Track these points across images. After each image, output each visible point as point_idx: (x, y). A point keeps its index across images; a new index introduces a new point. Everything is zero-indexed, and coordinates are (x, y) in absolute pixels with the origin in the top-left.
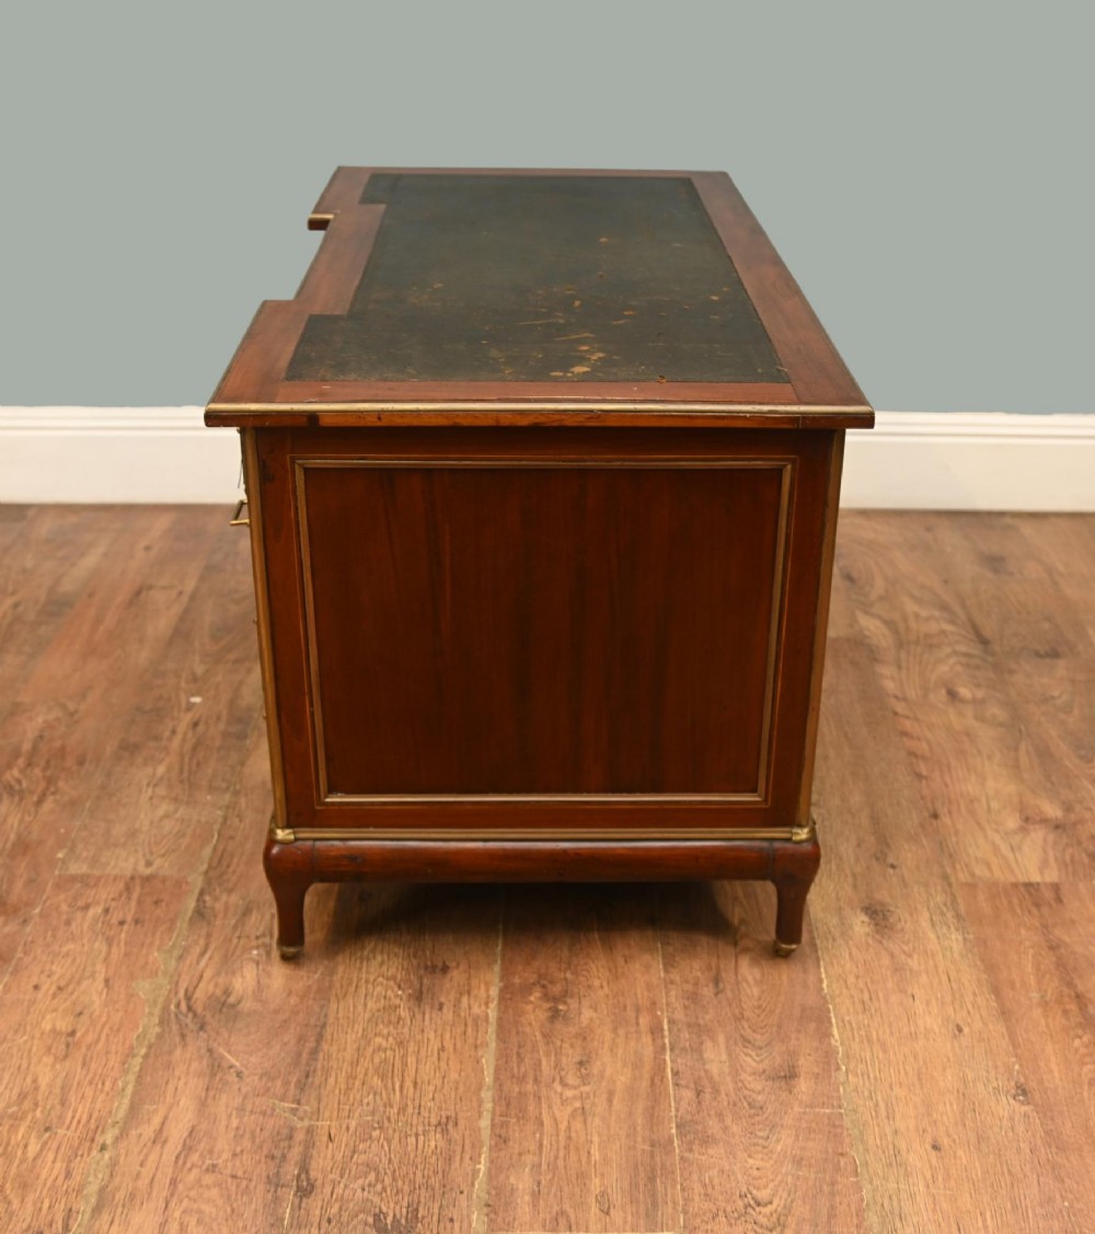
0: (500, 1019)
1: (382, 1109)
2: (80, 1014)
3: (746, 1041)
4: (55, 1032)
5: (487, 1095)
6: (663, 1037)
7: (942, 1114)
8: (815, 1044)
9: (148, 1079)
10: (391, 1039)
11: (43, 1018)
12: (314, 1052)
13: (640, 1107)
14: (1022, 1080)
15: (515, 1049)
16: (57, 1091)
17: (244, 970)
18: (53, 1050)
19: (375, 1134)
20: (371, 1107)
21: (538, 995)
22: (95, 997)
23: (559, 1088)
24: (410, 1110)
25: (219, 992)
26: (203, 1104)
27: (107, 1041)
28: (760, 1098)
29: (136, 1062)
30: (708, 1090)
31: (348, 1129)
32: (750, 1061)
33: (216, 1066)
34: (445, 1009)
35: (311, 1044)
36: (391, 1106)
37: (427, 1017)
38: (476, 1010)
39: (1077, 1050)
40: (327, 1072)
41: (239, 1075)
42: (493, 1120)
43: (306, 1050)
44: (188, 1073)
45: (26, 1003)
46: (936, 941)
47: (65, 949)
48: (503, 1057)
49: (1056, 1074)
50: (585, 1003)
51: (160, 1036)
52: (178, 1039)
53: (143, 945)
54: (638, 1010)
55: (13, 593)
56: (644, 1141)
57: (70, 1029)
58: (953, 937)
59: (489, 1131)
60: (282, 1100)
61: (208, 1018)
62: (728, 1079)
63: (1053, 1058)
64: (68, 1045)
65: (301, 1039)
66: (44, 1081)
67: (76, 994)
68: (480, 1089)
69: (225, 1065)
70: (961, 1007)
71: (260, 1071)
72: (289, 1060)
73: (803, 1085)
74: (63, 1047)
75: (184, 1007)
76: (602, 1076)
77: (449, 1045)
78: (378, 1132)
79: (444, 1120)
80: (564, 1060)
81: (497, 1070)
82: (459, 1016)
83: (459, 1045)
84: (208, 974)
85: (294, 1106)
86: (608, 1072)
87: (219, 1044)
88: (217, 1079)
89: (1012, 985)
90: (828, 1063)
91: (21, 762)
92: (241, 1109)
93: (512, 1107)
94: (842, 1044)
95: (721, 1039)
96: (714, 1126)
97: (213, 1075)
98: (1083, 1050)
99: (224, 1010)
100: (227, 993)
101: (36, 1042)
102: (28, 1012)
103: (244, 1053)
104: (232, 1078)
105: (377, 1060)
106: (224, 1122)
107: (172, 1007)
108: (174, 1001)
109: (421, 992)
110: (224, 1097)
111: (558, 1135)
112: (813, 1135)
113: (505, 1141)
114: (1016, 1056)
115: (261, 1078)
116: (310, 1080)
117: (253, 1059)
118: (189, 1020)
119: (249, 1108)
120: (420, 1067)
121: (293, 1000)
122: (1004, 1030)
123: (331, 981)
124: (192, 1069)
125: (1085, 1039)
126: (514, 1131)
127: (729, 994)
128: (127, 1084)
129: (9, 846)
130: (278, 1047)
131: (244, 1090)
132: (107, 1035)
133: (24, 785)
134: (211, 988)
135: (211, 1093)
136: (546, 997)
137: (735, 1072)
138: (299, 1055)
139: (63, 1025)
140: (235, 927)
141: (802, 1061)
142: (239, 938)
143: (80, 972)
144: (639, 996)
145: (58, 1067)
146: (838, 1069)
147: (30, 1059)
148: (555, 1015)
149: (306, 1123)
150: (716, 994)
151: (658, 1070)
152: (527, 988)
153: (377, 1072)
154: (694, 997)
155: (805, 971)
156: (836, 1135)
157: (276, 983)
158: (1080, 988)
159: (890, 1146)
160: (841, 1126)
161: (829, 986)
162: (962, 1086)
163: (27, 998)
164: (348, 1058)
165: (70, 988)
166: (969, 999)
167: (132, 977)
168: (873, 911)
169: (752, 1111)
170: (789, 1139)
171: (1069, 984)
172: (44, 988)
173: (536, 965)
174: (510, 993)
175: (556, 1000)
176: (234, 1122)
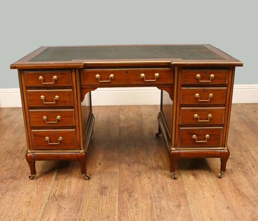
0: (118, 197)
1: (95, 215)
2: (32, 198)
3: (170, 200)
4: (26, 202)
5: (116, 211)
6: (152, 199)
7: (212, 212)
8: (184, 200)
9: (46, 210)
10: (96, 201)
11: (24, 199)
12: (80, 204)
13: (149, 213)
14: (228, 206)
15: (122, 203)
16: (27, 213)
17: (65, 189)
18: (26, 205)
19: (93, 219)
20: (92, 214)
21: (126, 192)
22: (35, 195)
23: (131, 210)
24: (101, 215)
25: (60, 193)
26: (57, 214)
27: (37, 203)
28: (173, 210)
29: (43, 207)
30: (163, 209)
31: (88, 218)
32: (171, 204)
33: (60, 207)
34: (107, 195)
35: (80, 202)
36: (97, 214)
37: (103, 197)
38: (113, 195)
39: (239, 200)
40: (83, 208)
41: (65, 209)
42: (118, 216)
43: (78, 204)
44: (54, 209)
45: (20, 196)
46: (207, 180)
47: (28, 186)
48: (120, 204)
49: (235, 204)
50: (136, 194)
51: (48, 202)
52: (52, 202)
53: (44, 185)
54: (147, 195)
55: (18, 123)
56: (150, 219)
57: (29, 201)
58: (211, 179)
59: (117, 218)
60: (74, 213)
61: (58, 198)
62: (167, 207)
63: (234, 201)
64: (29, 204)
65: (77, 202)
66: (24, 211)
67: (31, 194)
68: (115, 210)
69: (62, 207)
70: (214, 192)
71: (69, 208)
72: (75, 206)
73: (182, 208)
74: (28, 204)
75: (53, 196)
76: (140, 207)
77: (108, 202)
78: (94, 219)
79: (108, 216)
80: (132, 204)
81: (118, 207)
82: (110, 196)
83: (110, 202)
84: (58, 190)
85: (76, 214)
86: (142, 206)
87: (60, 203)
88: (60, 209)
89: (224, 187)
90: (187, 204)
91: (20, 152)
92: (65, 215)
93: (122, 213)
94: (190, 199)
95: (165, 199)
96: (164, 216)
97: (59, 209)
98: (240, 200)
99: (61, 196)
100: (62, 193)
101: (22, 203)
102: (21, 198)
103: (66, 205)
104: (63, 209)
105: (93, 205)
106: (62, 218)
107: (51, 196)
108: (51, 195)
109: (102, 192)
110: (61, 213)
111: (132, 219)
112: (185, 217)
113: (121, 220)
114: (226, 201)
115: (69, 209)
116: (79, 209)
117: (68, 206)
118: (54, 199)
119: (67, 215)
120: (103, 206)
121: (76, 194)
122: (223, 196)
123: (83, 191)
124: (55, 208)
125: (240, 197)
126: (123, 218)
127: (166, 191)
128: (41, 211)
129: (17, 167)
130: (73, 203)
131: (66, 212)
132: (37, 202)
133: (20, 156)
134: (59, 193)
135: (59, 212)
136: (128, 192)
137: (168, 206)
138: (77, 205)
139: (28, 200)
140: (63, 181)
141: (182, 203)
142: (64, 183)
143: (32, 190)
144: (147, 192)
145: (27, 208)
146: (189, 204)
147: (21, 207)
148: (130, 196)
149: (79, 218)
150: (163, 191)
151: (152, 206)
152: (124, 191)
153: (93, 207)
154: (158, 192)
155: (181, 186)
156: (190, 217)
157: (72, 191)
158: (238, 188)
159: (202, 219)
160: (191, 215)
161: (186, 189)
162: (216, 207)
163: (21, 195)
164: (87, 205)
165: (29, 193)
166: (215, 191)
167: (42, 191)
168: (194, 175)
169: (172, 213)
170: (181, 218)
171: (236, 187)
172: (24, 193)
173: (126, 187)
174: (120, 192)
175: (130, 193)
176: (64, 218)
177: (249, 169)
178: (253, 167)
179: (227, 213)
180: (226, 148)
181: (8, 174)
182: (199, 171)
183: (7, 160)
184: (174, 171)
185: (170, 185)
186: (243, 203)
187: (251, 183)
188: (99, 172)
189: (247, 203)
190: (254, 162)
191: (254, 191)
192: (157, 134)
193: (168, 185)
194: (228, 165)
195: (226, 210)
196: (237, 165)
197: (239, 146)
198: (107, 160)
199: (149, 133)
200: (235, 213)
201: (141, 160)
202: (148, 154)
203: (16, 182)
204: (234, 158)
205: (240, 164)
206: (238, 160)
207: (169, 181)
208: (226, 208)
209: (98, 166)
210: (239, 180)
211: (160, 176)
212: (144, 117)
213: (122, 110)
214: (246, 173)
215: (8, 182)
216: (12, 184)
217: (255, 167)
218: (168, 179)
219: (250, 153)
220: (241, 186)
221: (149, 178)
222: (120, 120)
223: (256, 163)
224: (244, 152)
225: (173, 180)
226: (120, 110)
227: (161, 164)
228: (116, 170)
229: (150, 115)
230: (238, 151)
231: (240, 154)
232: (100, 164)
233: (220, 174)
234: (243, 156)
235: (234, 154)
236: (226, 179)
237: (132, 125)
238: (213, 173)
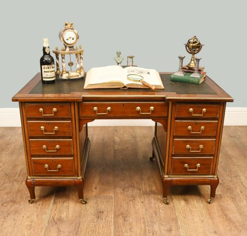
0: (114, 221)
2: (32, 222)
3: (162, 224)
4: (27, 225)
9: (46, 233)
10: (93, 225)
12: (78, 228)
14: (215, 230)
15: (117, 227)
18: (27, 229)
21: (121, 216)
22: (35, 219)
23: (126, 233)
25: (59, 217)
28: (165, 234)
30: (155, 233)
32: (163, 228)
34: (103, 220)
35: (78, 226)
37: (100, 221)
38: (109, 219)
39: (225, 225)
40: (81, 231)
41: (64, 232)
46: (198, 205)
48: (115, 228)
49: (222, 229)
50: (130, 218)
52: (51, 226)
53: (44, 209)
54: (141, 219)
57: (30, 224)
58: (201, 204)
61: (57, 222)
62: (159, 231)
63: (221, 226)
64: (30, 227)
65: (76, 225)
68: (111, 234)
69: (61, 230)
71: (68, 231)
72: (73, 229)
73: (173, 232)
75: (52, 220)
76: (134, 231)
77: (104, 226)
80: (127, 229)
82: (106, 221)
83: (106, 226)
87: (60, 227)
90: (178, 228)
94: (180, 224)
95: (157, 224)
97: (59, 232)
98: (227, 225)
99: (60, 220)
100: (61, 217)
102: (22, 222)
104: (62, 232)
105: (91, 229)
108: (50, 219)
109: (98, 216)
114: (214, 226)
115: (68, 233)
116: (78, 233)
118: (53, 222)
120: (99, 230)
121: (74, 218)
122: (211, 221)
123: (81, 215)
124: (55, 231)
127: (158, 216)
128: (42, 234)
130: (71, 227)
131: (65, 235)
132: (37, 225)
133: (18, 179)
136: (123, 217)
138: (75, 228)
140: (62, 205)
141: (173, 228)
142: (62, 207)
144: (141, 216)
146: (180, 229)
148: (125, 220)
150: (156, 216)
151: (145, 230)
152: (119, 215)
153: (91, 231)
155: (173, 211)
157: (70, 215)
158: (226, 213)
161: (178, 214)
162: (204, 232)
163: (22, 219)
164: (85, 229)
165: (30, 217)
166: (204, 216)
167: (42, 215)
168: (185, 200)
171: (224, 213)
172: (25, 217)
173: (120, 211)
174: (116, 216)
175: (125, 217)
177: (237, 194)
178: (241, 192)
180: (215, 176)
181: (8, 198)
182: (190, 196)
183: (5, 184)
184: (166, 197)
185: (163, 210)
186: (230, 228)
187: (238, 209)
188: (95, 196)
190: (242, 187)
191: (240, 216)
192: (150, 158)
193: (161, 210)
194: (218, 190)
195: (213, 234)
196: (226, 190)
197: (230, 171)
198: (103, 184)
199: (143, 156)
201: (135, 184)
202: (142, 179)
203: (16, 205)
204: (224, 184)
205: (229, 189)
206: (227, 186)
207: (162, 205)
208: (214, 232)
209: (94, 190)
210: (228, 206)
211: (153, 201)
212: (138, 139)
213: (116, 131)
214: (234, 199)
215: (9, 205)
216: (13, 208)
217: (243, 193)
218: (160, 204)
219: (240, 179)
220: (229, 212)
221: (143, 203)
222: (114, 142)
223: (245, 189)
224: (234, 178)
225: (165, 205)
226: (115, 132)
227: (154, 188)
228: (112, 194)
229: (144, 137)
230: (228, 176)
231: (230, 180)
232: (96, 188)
233: (210, 200)
234: (232, 182)
236: (215, 204)
237: (127, 148)
238: (204, 198)
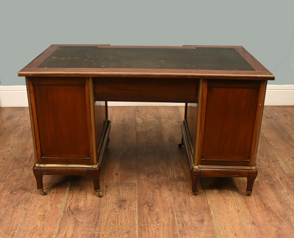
0: (138, 211)
1: (114, 229)
2: (46, 211)
3: (193, 214)
4: (40, 215)
5: (137, 226)
6: (174, 214)
7: (236, 228)
8: (207, 215)
9: (62, 224)
10: (115, 215)
11: (37, 212)
12: (98, 218)
13: (170, 228)
14: (253, 221)
15: (142, 217)
16: (42, 227)
17: (81, 202)
18: (40, 219)
19: (113, 234)
21: (146, 206)
22: (49, 208)
24: (120, 230)
25: (76, 206)
26: (74, 229)
28: (196, 225)
29: (59, 221)
30: (185, 224)
31: (107, 234)
32: (194, 218)
34: (126, 209)
35: (97, 217)
36: (116, 229)
37: (122, 211)
38: (133, 209)
40: (101, 222)
41: (82, 223)
42: (138, 231)
46: (232, 193)
48: (140, 218)
49: (260, 220)
50: (157, 207)
51: (63, 216)
52: (68, 216)
53: (58, 197)
54: (168, 208)
56: (172, 235)
57: (43, 215)
59: (137, 234)
60: (92, 228)
61: (74, 212)
62: (189, 222)
63: (259, 216)
65: (95, 216)
66: (39, 225)
68: (135, 225)
69: (78, 221)
70: (239, 207)
71: (86, 222)
72: (93, 220)
73: (206, 223)
74: (42, 218)
75: (68, 209)
77: (127, 216)
79: (128, 231)
80: (153, 219)
81: (139, 221)
83: (130, 216)
85: (95, 229)
86: (163, 221)
87: (77, 217)
88: (77, 224)
89: (249, 201)
90: (211, 218)
92: (83, 230)
93: (142, 228)
94: (213, 214)
95: (187, 214)
96: (187, 232)
97: (76, 223)
98: (266, 215)
100: (78, 207)
101: (36, 217)
102: (34, 211)
103: (83, 218)
104: (80, 224)
106: (79, 233)
107: (66, 210)
108: (66, 209)
109: (121, 206)
110: (79, 228)
111: (153, 234)
112: (208, 233)
113: (141, 235)
114: (251, 216)
115: (87, 224)
116: (98, 224)
117: (85, 220)
118: (70, 212)
119: (85, 230)
121: (93, 208)
123: (100, 204)
124: (71, 222)
125: (266, 212)
126: (143, 233)
127: (188, 205)
128: (57, 225)
131: (83, 226)
132: (52, 216)
134: (74, 206)
135: (76, 227)
136: (148, 206)
137: (191, 220)
139: (42, 214)
140: (78, 193)
141: (205, 218)
142: (79, 195)
143: (45, 203)
144: (169, 205)
145: (42, 222)
146: (213, 219)
147: (35, 221)
148: (150, 210)
149: (97, 233)
150: (185, 205)
151: (174, 220)
152: (144, 204)
153: (112, 222)
154: (180, 206)
156: (213, 233)
157: (89, 205)
158: (264, 202)
159: (226, 235)
160: (215, 231)
161: (210, 202)
162: (240, 222)
163: (34, 208)
164: (106, 219)
165: (43, 206)
166: (240, 205)
167: (56, 204)
169: (195, 228)
170: (204, 234)
171: (262, 201)
172: (37, 206)
173: (145, 199)
174: (140, 205)
175: (150, 207)
176: (82, 233)
177: (276, 181)
178: (281, 179)
179: (251, 229)
181: (18, 185)
183: (14, 169)
185: (193, 198)
186: (269, 218)
187: (278, 197)
188: (116, 183)
189: (273, 218)
190: (282, 173)
191: (281, 205)
193: (191, 199)
195: (251, 225)
196: (264, 176)
197: (267, 155)
198: (124, 170)
199: (169, 139)
200: (260, 228)
201: (161, 170)
202: (168, 164)
203: (27, 193)
204: (261, 169)
205: (267, 176)
206: (265, 172)
208: (251, 223)
209: (115, 177)
210: (266, 194)
211: (181, 188)
212: (163, 120)
213: (138, 111)
214: (273, 186)
215: (19, 193)
216: (24, 196)
217: (283, 179)
219: (279, 164)
220: (267, 200)
221: (170, 190)
222: (136, 123)
223: (285, 175)
224: (272, 163)
226: (136, 112)
227: (182, 175)
228: (135, 181)
229: (170, 118)
230: (265, 161)
231: (268, 165)
232: (117, 174)
234: (270, 167)
235: (262, 165)
237: (151, 130)
